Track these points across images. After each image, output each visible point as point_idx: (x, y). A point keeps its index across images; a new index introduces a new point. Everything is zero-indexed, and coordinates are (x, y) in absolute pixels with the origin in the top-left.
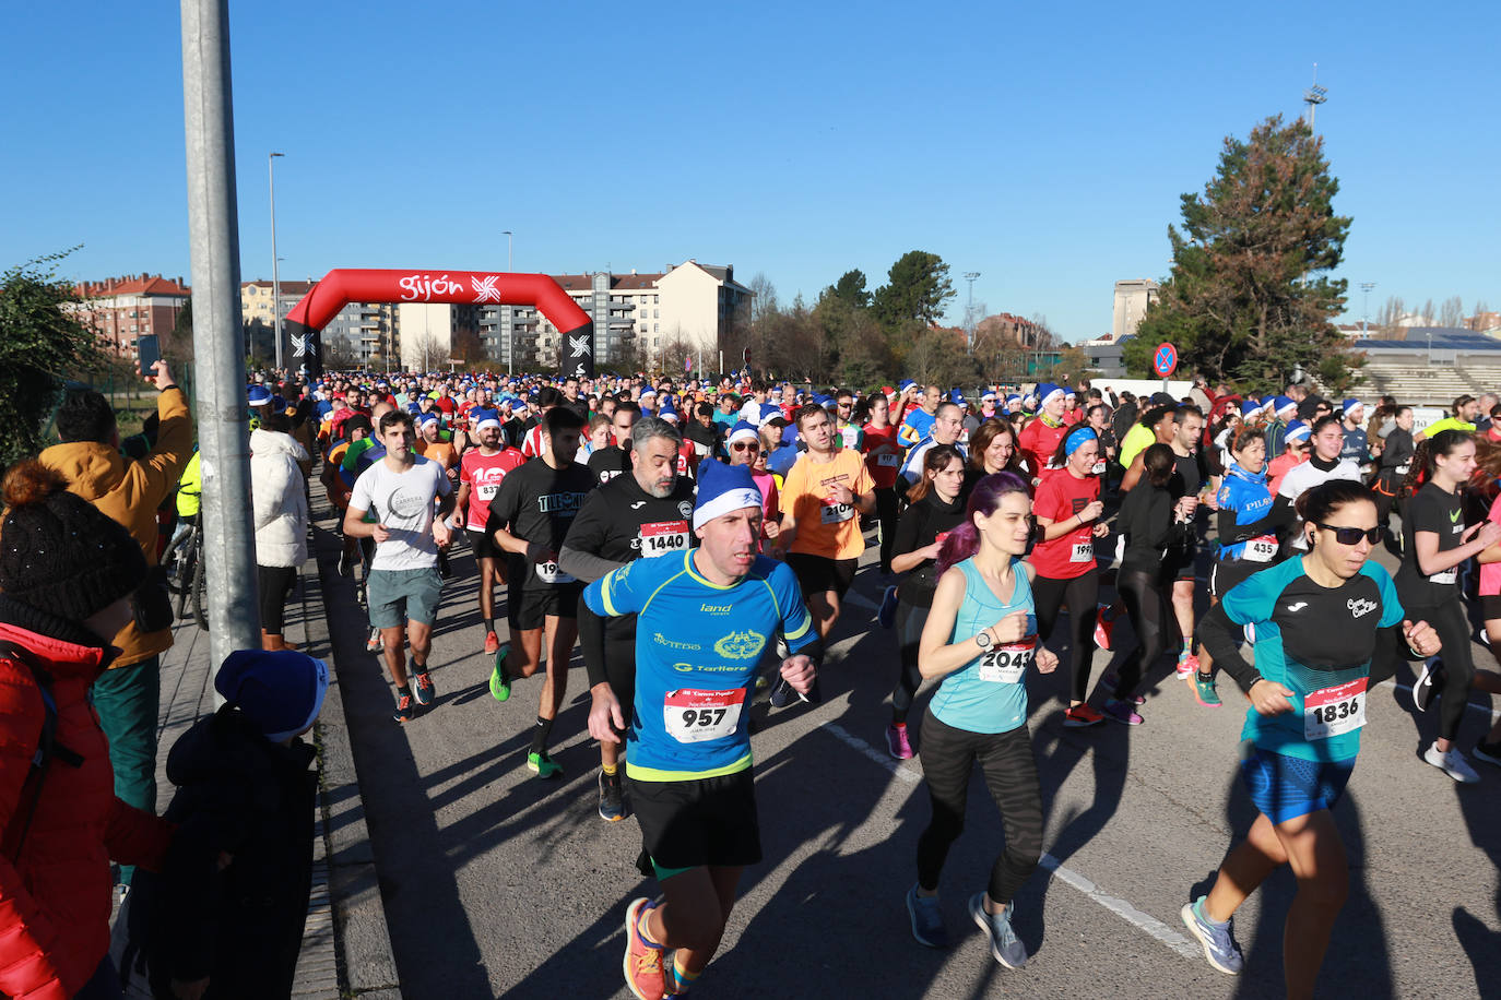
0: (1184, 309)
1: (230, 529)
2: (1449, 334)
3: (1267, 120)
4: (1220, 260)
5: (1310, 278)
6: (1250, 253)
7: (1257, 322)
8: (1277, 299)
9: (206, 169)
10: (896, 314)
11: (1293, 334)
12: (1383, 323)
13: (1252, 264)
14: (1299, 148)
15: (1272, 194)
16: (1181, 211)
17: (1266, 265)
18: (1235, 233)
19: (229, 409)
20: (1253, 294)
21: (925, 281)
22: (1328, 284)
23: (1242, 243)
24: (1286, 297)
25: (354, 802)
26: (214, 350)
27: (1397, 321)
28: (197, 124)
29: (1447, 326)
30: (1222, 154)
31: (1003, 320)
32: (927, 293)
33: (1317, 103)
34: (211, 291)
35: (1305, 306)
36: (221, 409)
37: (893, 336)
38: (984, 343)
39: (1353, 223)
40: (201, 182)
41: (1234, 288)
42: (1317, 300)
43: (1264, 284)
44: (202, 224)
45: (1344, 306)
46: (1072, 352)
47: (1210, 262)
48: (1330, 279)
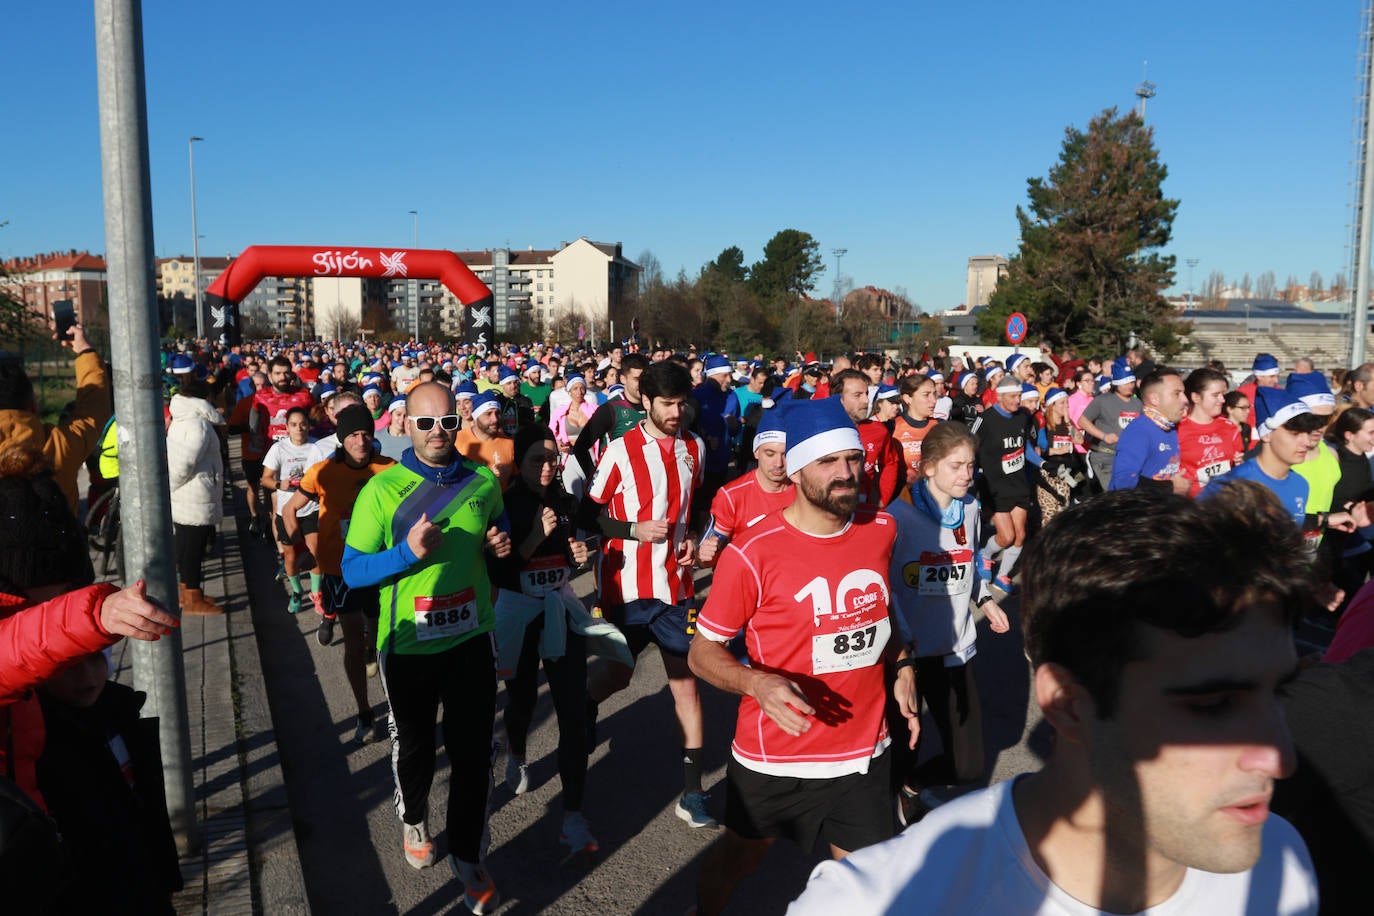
0: (1031, 283)
1: (146, 492)
2: (1264, 305)
3: (1103, 112)
4: (1063, 238)
5: (1142, 254)
6: (1089, 231)
7: (1097, 294)
8: (1113, 273)
9: (120, 145)
10: (771, 287)
11: (1128, 305)
12: (1206, 295)
13: (1091, 242)
14: (1132, 137)
15: (1108, 178)
16: (1029, 194)
17: (1104, 243)
18: (1076, 213)
19: (144, 377)
20: (1092, 269)
21: (797, 257)
22: (1159, 260)
23: (1082, 223)
24: (1121, 271)
25: (270, 748)
26: (129, 321)
27: (1218, 293)
28: (111, 103)
29: (1262, 297)
30: (1064, 142)
31: (869, 293)
32: (799, 268)
33: (1147, 97)
34: (126, 264)
35: (1139, 280)
36: (137, 376)
37: (768, 307)
38: (851, 314)
39: (1180, 205)
40: (115, 159)
41: (1076, 263)
42: (1149, 274)
43: (1103, 260)
44: (117, 200)
45: (1173, 280)
46: (930, 321)
47: (1054, 240)
48: (1160, 256)
